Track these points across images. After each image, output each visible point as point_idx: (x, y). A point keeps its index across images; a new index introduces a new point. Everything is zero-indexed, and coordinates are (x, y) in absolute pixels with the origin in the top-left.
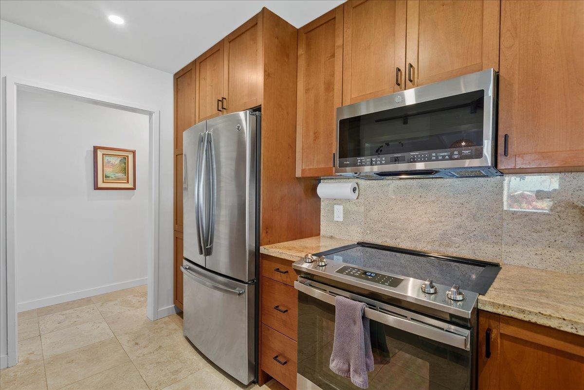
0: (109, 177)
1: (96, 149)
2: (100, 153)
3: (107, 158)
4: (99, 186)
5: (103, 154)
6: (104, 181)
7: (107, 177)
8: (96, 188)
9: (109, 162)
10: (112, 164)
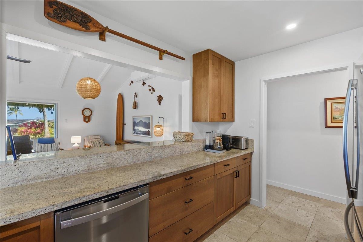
0: (336, 119)
1: (326, 100)
2: (329, 103)
3: (334, 106)
4: (328, 125)
5: (332, 103)
6: (333, 121)
7: (334, 118)
8: (327, 126)
9: (337, 108)
10: (339, 109)
